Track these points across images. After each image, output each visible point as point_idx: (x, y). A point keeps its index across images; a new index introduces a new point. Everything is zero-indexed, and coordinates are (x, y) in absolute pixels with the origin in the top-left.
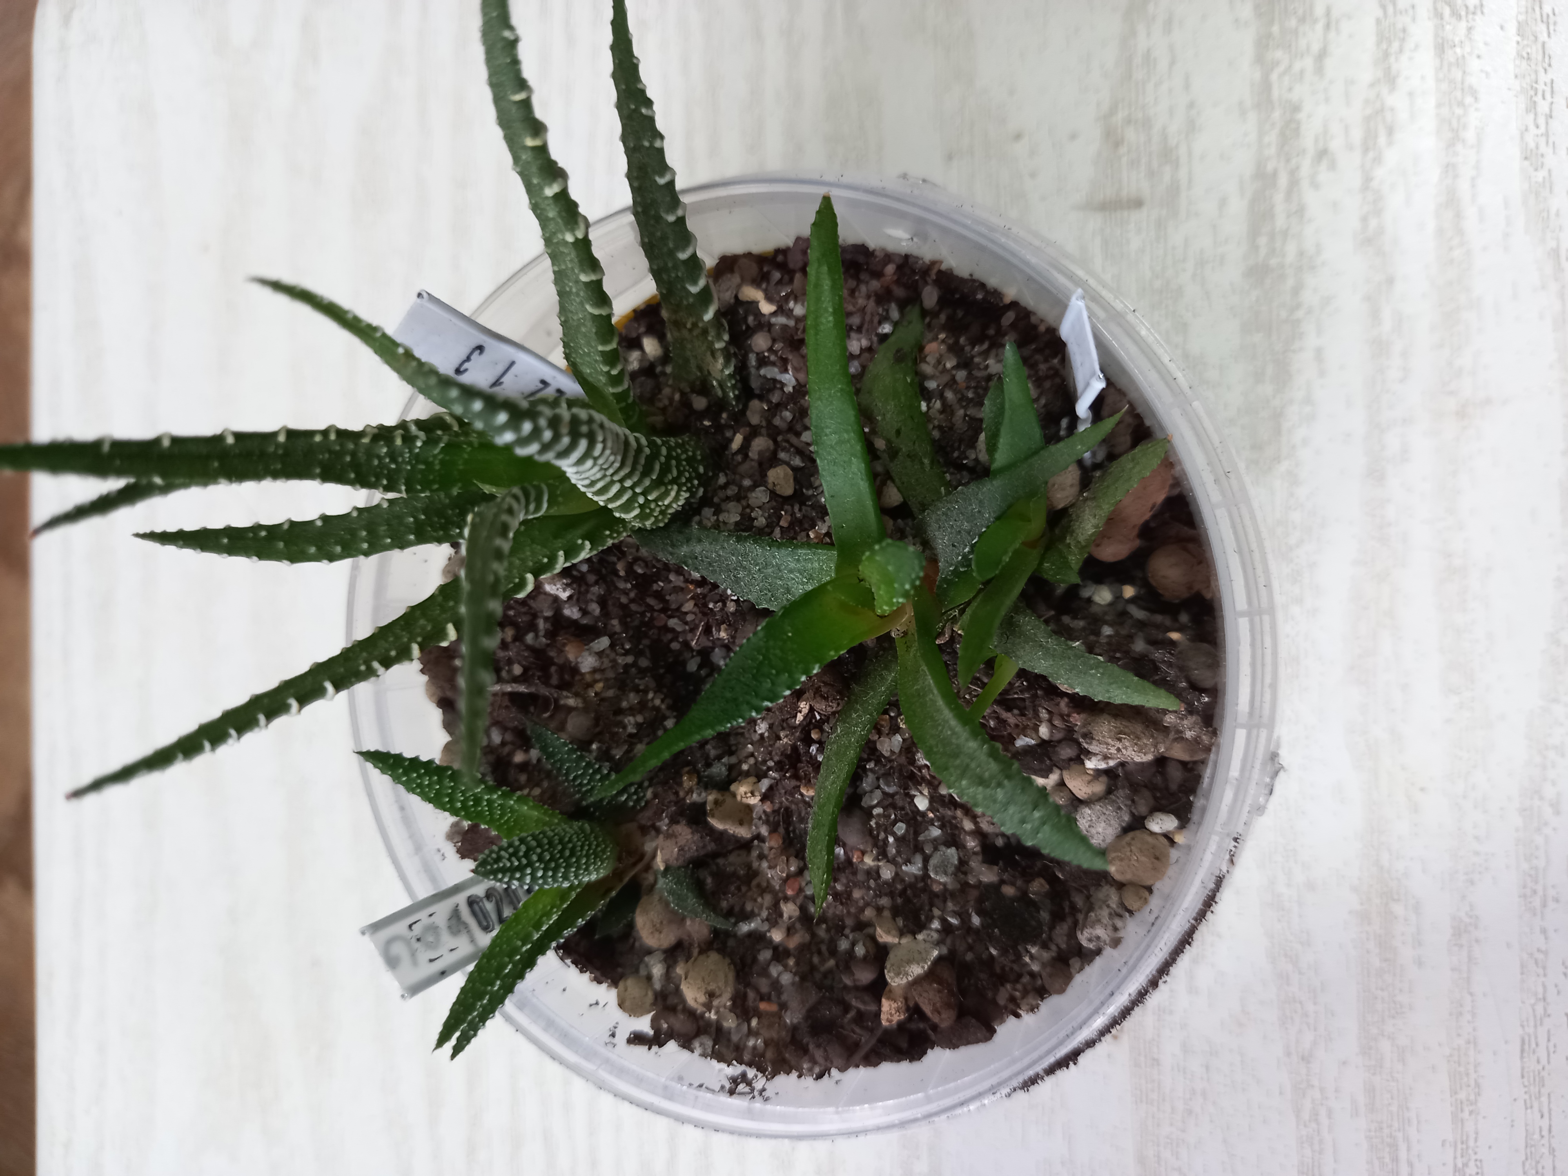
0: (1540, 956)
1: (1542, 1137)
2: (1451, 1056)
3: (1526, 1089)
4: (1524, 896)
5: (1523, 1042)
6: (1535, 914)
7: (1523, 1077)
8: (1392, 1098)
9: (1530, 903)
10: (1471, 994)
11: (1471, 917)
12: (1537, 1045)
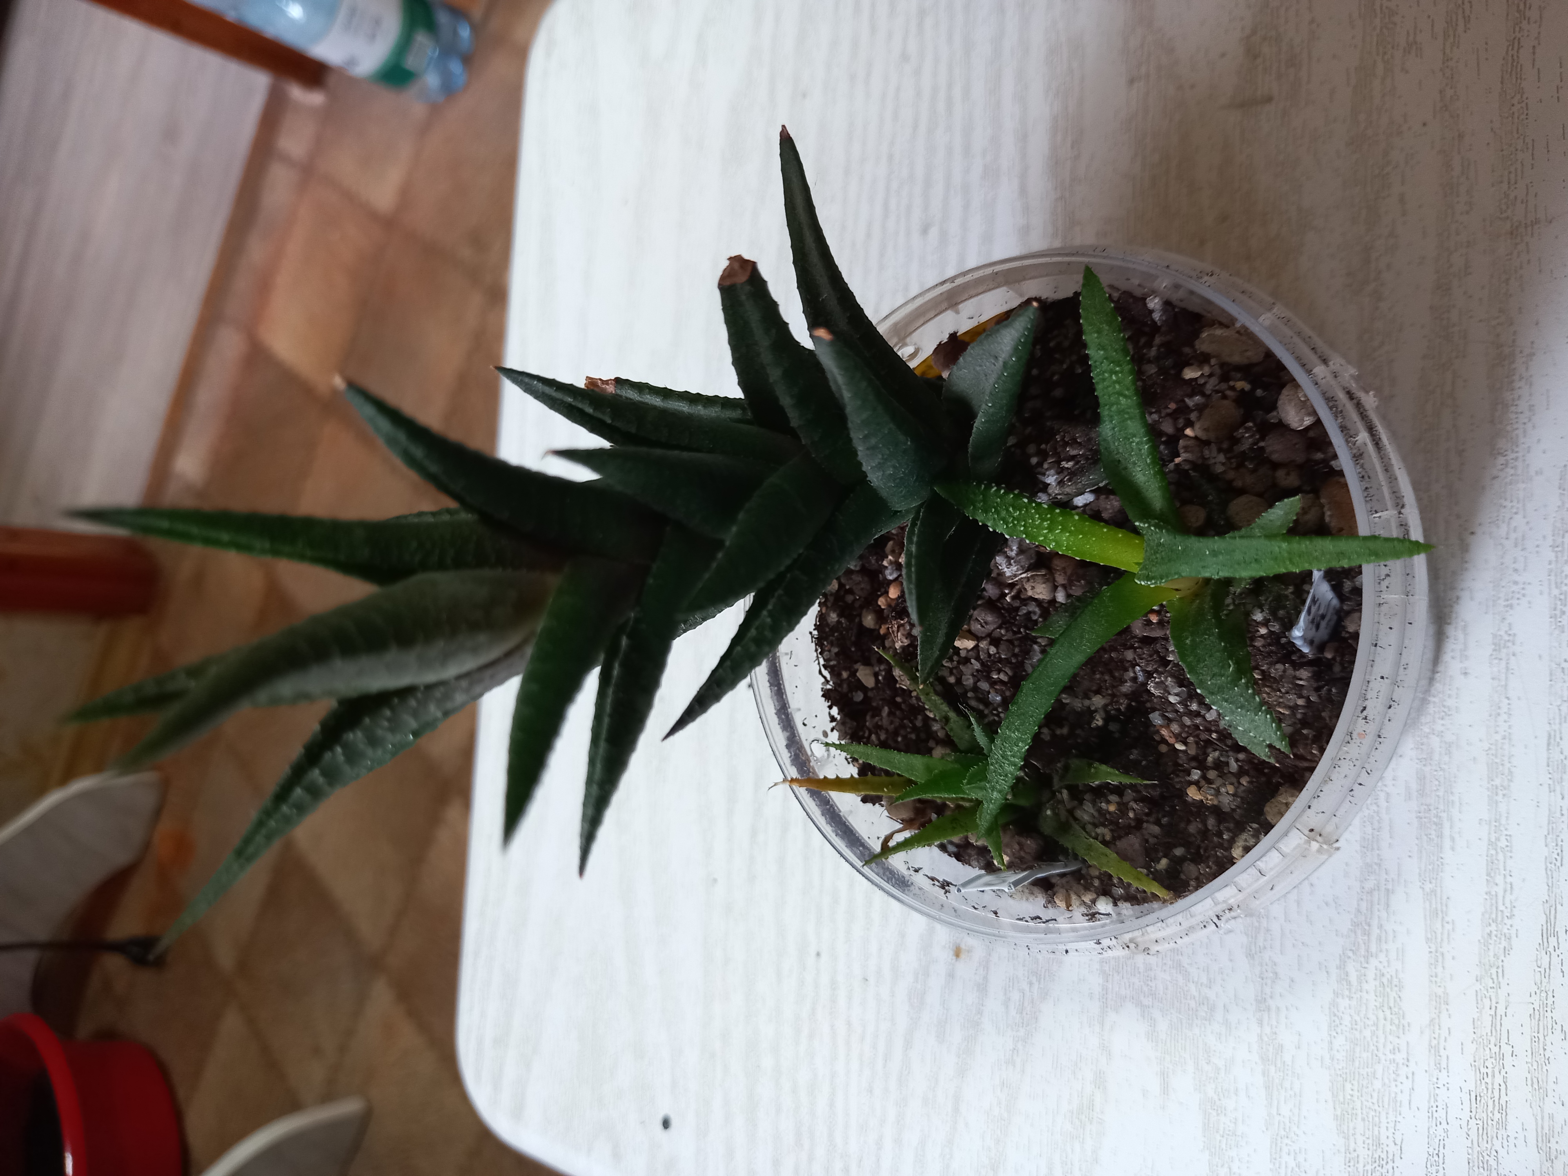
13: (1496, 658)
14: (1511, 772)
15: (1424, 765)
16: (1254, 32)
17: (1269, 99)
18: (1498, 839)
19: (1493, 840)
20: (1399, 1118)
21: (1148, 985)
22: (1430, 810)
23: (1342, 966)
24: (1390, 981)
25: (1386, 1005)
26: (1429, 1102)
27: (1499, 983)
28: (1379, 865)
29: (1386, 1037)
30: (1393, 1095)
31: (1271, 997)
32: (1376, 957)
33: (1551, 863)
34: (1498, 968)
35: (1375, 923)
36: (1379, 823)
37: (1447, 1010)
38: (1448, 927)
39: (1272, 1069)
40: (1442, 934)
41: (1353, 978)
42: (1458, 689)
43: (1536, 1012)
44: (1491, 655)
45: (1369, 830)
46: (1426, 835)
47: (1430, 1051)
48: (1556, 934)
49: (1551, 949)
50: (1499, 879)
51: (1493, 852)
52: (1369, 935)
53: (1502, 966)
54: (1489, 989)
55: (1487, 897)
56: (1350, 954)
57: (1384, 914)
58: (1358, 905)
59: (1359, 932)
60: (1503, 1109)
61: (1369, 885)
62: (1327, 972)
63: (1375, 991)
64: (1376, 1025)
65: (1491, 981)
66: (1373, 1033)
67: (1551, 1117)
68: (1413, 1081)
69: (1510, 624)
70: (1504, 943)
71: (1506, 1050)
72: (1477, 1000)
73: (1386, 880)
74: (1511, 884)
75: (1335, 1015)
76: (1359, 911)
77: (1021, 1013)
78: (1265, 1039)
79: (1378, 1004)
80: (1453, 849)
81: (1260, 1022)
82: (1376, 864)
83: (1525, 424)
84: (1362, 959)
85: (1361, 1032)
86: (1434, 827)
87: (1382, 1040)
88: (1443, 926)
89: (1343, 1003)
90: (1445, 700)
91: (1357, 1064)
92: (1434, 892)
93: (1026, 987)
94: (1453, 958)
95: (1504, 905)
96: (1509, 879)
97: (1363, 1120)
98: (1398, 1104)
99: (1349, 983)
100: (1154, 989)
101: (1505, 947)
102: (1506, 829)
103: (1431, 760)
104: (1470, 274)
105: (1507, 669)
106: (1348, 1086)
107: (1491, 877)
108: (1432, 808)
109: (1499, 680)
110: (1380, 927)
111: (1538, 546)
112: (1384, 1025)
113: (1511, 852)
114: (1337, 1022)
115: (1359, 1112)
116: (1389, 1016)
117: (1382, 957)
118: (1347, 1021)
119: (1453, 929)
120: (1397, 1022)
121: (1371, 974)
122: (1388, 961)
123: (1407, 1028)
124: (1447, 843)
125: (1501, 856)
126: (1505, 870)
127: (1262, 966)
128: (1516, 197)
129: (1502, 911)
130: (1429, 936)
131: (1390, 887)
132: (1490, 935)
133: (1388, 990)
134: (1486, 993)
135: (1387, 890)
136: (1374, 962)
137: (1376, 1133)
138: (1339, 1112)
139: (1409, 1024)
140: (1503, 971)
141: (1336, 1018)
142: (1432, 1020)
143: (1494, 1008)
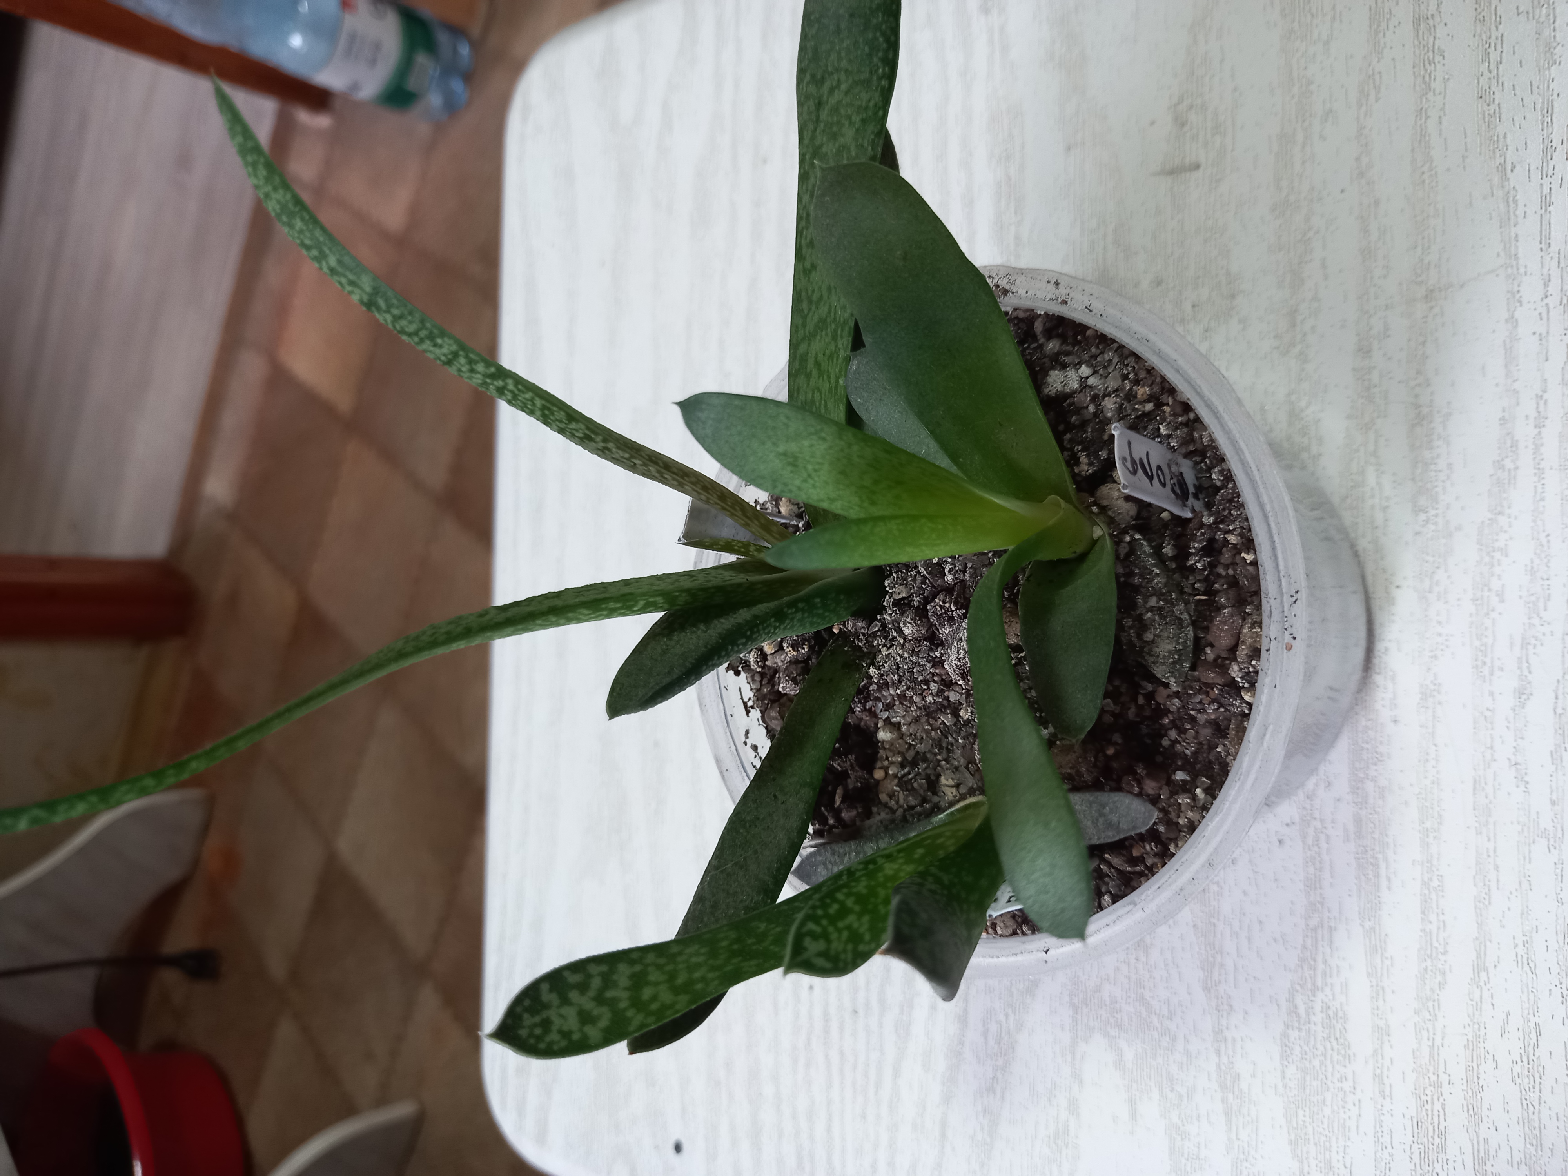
0: (1488, 714)
1: (1489, 856)
2: (1420, 793)
3: (1476, 819)
4: (1477, 667)
5: (1475, 781)
6: (1484, 681)
7: (1474, 809)
8: (1375, 828)
9: (1481, 672)
10: (1436, 745)
11: (1435, 684)
12: (1486, 784)
13: (1423, 707)
14: (1440, 816)
15: (1361, 809)
16: (1181, 101)
17: (1197, 167)
18: (1431, 879)
19: (1426, 879)
20: (1349, 1143)
21: (1114, 1017)
22: (1367, 851)
23: (1291, 999)
24: (1336, 1014)
25: (1332, 1036)
26: (1375, 1127)
27: (1436, 1015)
28: (1322, 904)
29: (1333, 1067)
30: (1342, 1121)
31: (1227, 1028)
32: (1322, 991)
33: (1479, 902)
34: (1434, 1001)
35: (1320, 958)
36: (1320, 863)
37: (1389, 1041)
38: (1388, 962)
39: (1231, 1096)
40: (1382, 969)
41: (1302, 1010)
42: (1388, 736)
43: (1470, 1043)
44: (1419, 704)
45: (1311, 870)
46: (1364, 875)
47: (1374, 1080)
48: (1486, 970)
49: (1482, 984)
50: (1433, 917)
51: (1426, 892)
52: (1315, 970)
53: (1438, 1000)
54: (1427, 1022)
55: (1422, 934)
56: (1298, 988)
57: (1328, 950)
58: (1304, 941)
59: (1306, 967)
60: (1443, 1134)
61: (1314, 922)
62: (1278, 1005)
63: (1322, 1024)
64: (1325, 1055)
65: (1428, 1014)
66: (1322, 1063)
67: (1486, 1141)
68: (1360, 1108)
69: (1435, 675)
70: (1439, 978)
71: (1444, 1078)
72: (1416, 1031)
73: (1329, 918)
74: (1444, 922)
75: (1286, 1046)
76: (1304, 947)
77: (999, 1043)
78: (1223, 1068)
79: (1325, 1036)
80: (1389, 888)
81: (1218, 1053)
82: (1319, 902)
83: (1443, 481)
84: (1310, 993)
85: (1310, 1061)
86: (1371, 867)
87: (1330, 1069)
88: (1382, 961)
89: (1294, 1034)
90: (1377, 747)
91: (1308, 1091)
92: (1373, 929)
93: (1002, 1018)
94: (1393, 992)
95: (1437, 941)
96: (1442, 917)
97: (1315, 1144)
98: (1347, 1130)
99: (1298, 1016)
100: (1119, 1020)
101: (1440, 983)
102: (1438, 870)
103: (1366, 803)
104: (1388, 336)
105: (1434, 716)
106: (1300, 1112)
107: (1425, 915)
108: (1368, 849)
109: (1427, 727)
110: (1325, 962)
111: (1459, 599)
112: (1331, 1055)
113: (1443, 891)
114: (1289, 1052)
115: (1311, 1137)
116: (1336, 1047)
117: (1328, 990)
118: (1297, 1050)
119: (1392, 965)
120: (1343, 1052)
121: (1318, 1007)
122: (1333, 995)
123: (1352, 1058)
124: (1384, 883)
125: (1433, 896)
126: (1437, 908)
127: (1218, 999)
128: (1429, 263)
129: (1436, 948)
130: (1370, 971)
131: (1332, 924)
132: (1426, 970)
133: (1334, 1022)
134: (1423, 1024)
135: (1330, 927)
136: (1320, 996)
137: (1328, 1156)
138: (1293, 1137)
139: (1354, 1055)
140: (1439, 1004)
141: (1287, 1049)
142: (1375, 1051)
143: (1431, 1039)
